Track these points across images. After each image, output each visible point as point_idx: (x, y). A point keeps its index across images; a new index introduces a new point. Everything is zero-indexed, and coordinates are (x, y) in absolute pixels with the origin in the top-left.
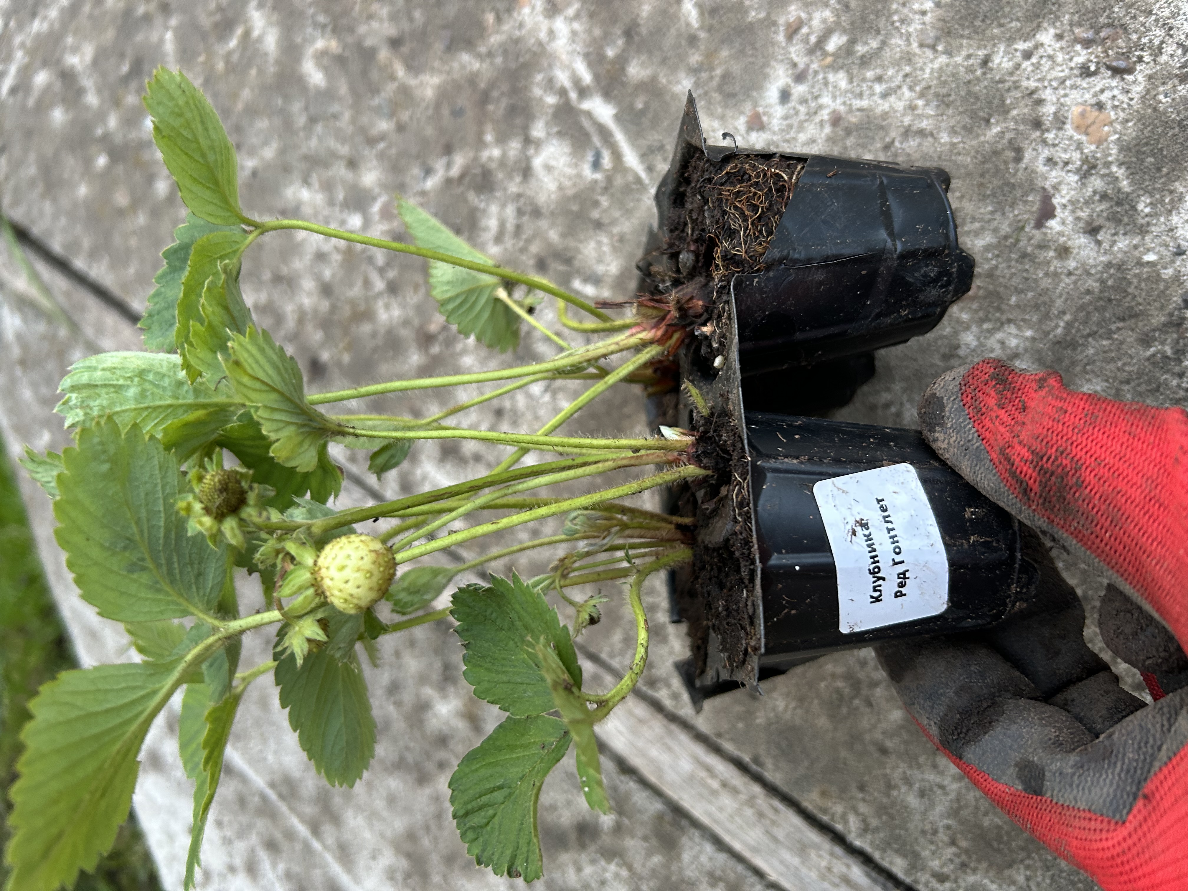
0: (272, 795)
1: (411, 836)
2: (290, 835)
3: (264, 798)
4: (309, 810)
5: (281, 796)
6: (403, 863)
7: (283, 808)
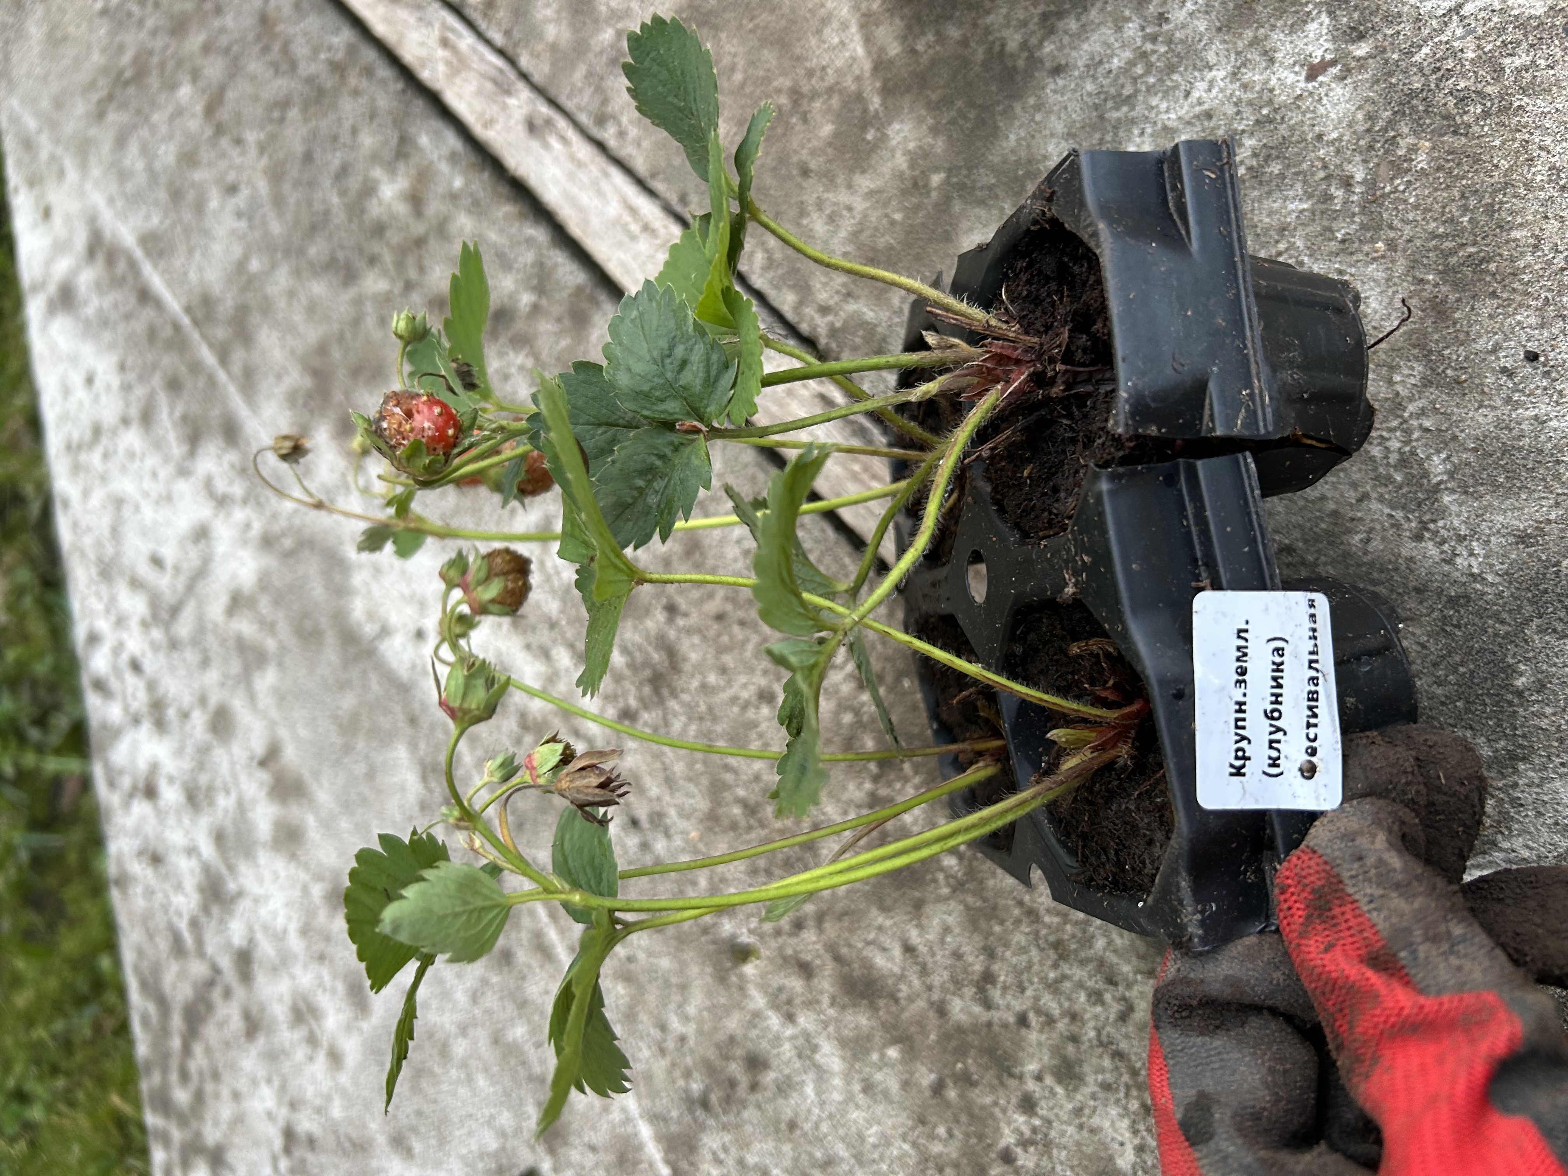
0: (186, 321)
1: (322, 349)
2: (196, 367)
3: (177, 327)
4: (221, 333)
5: (196, 322)
6: (308, 382)
7: (195, 336)
